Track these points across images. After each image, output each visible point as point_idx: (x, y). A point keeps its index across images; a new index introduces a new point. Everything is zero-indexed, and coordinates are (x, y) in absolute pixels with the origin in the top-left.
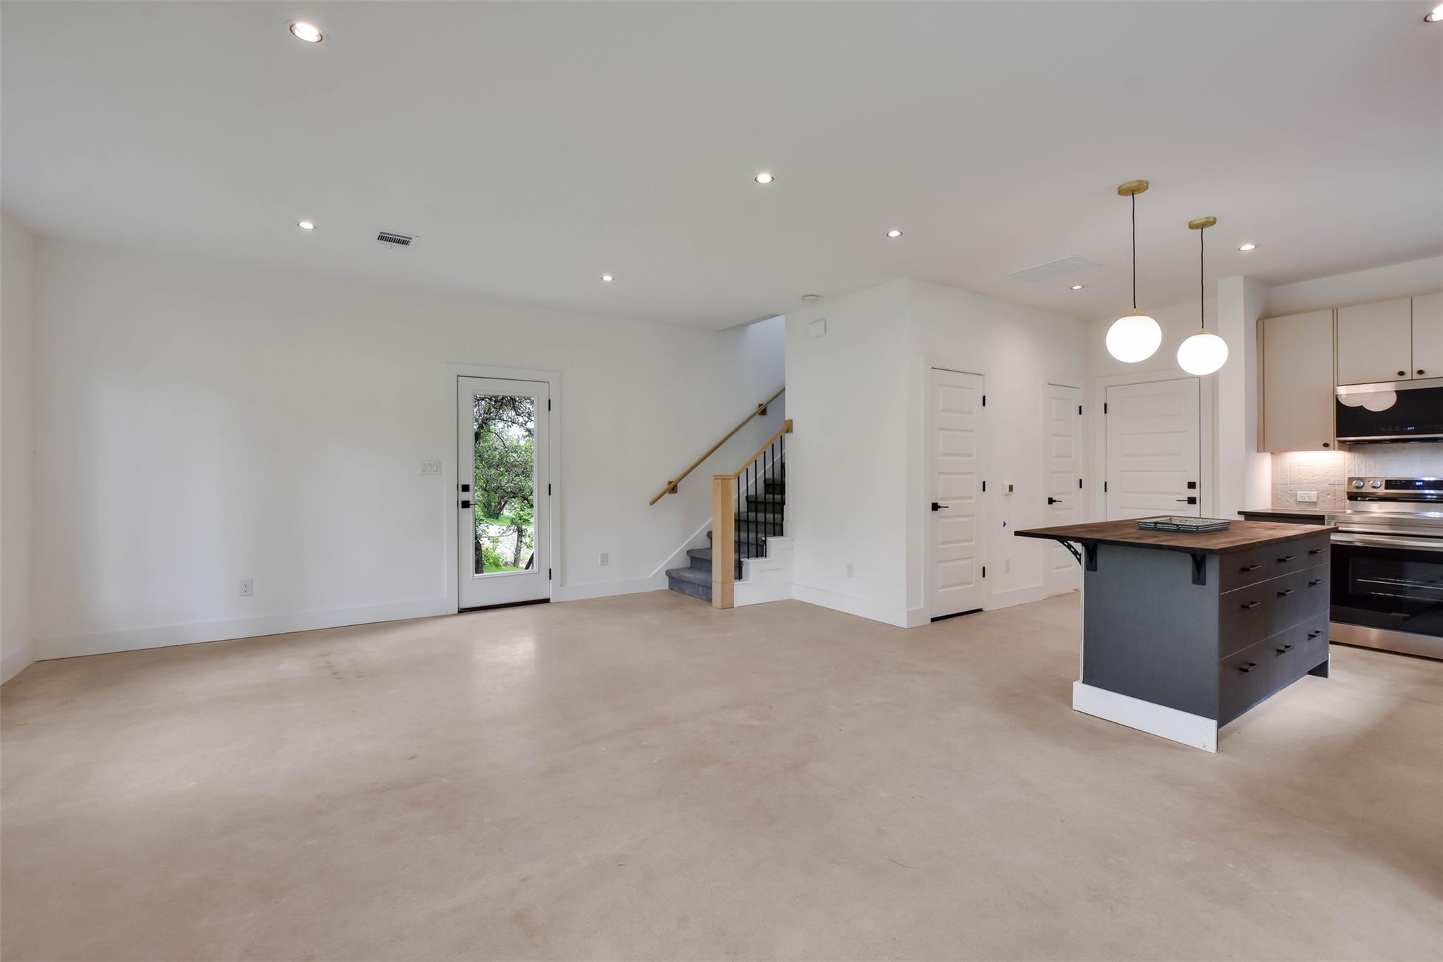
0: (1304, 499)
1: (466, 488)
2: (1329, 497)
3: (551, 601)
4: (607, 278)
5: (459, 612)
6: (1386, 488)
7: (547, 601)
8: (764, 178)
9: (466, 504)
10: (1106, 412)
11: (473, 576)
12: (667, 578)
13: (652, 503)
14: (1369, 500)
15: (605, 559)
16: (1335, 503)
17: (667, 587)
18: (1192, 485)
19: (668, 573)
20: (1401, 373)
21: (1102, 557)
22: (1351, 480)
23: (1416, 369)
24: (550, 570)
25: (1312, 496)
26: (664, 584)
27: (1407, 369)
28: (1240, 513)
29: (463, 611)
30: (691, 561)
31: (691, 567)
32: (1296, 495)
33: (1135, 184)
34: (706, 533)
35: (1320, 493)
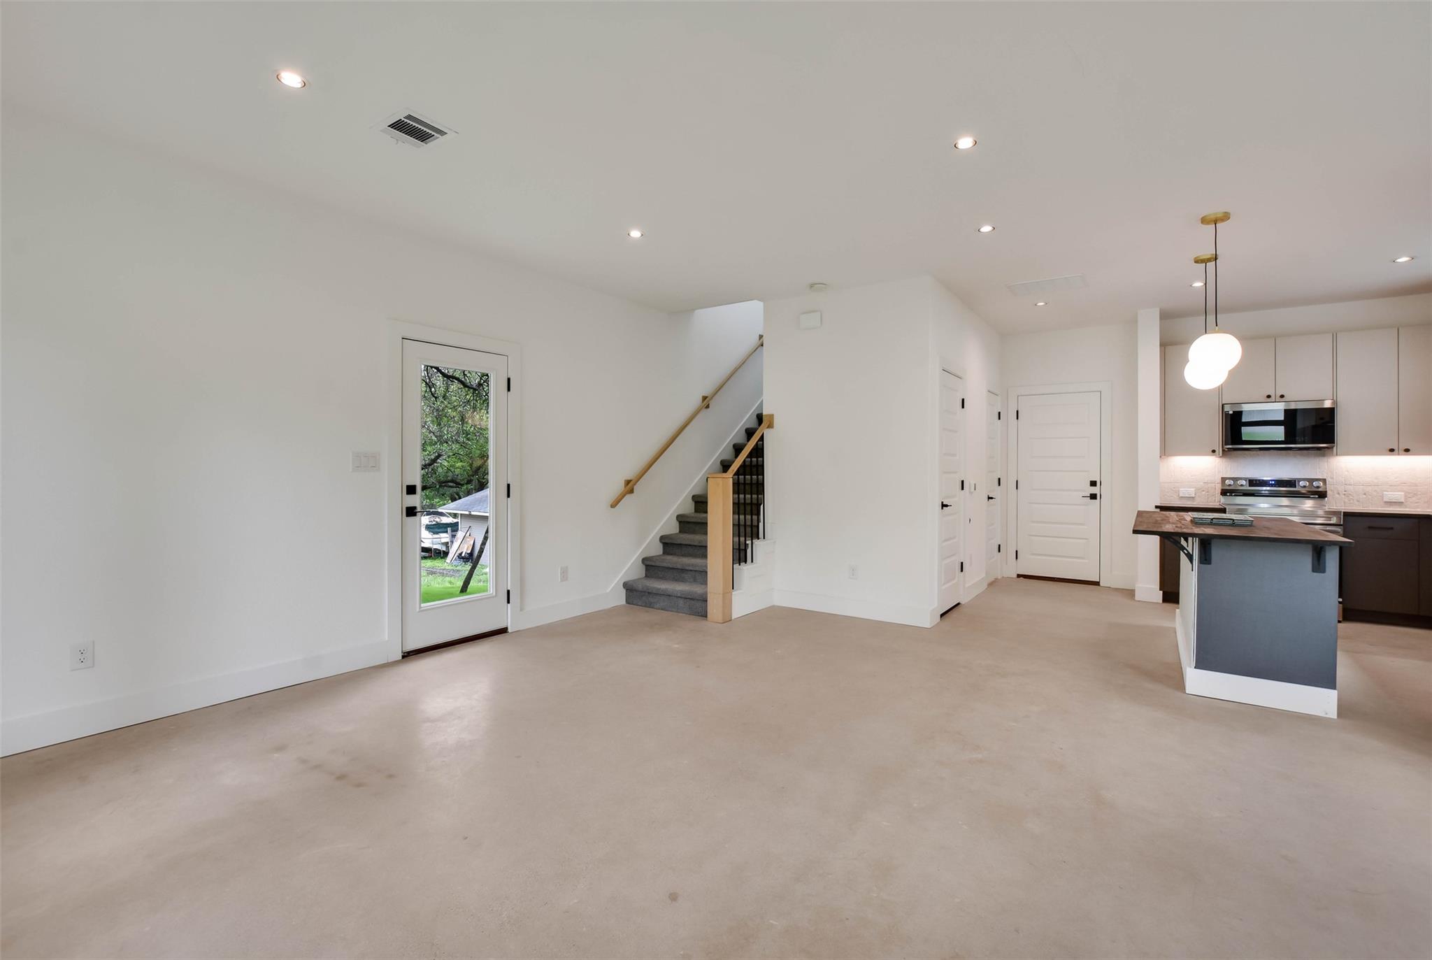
0: (1186, 494)
1: (411, 490)
2: (1204, 493)
3: (509, 630)
4: (635, 234)
5: (403, 657)
6: (1250, 486)
7: (503, 631)
8: (965, 143)
9: (411, 512)
10: (1017, 418)
11: (420, 607)
12: (624, 591)
13: (613, 506)
14: (1235, 495)
15: (565, 574)
16: (1208, 498)
17: (623, 602)
18: (1093, 484)
19: (626, 585)
20: (1269, 397)
21: (1216, 552)
22: (1224, 480)
23: (1279, 394)
24: (508, 592)
25: (1191, 492)
26: (620, 598)
27: (1272, 394)
28: (1157, 507)
29: (408, 655)
30: (646, 570)
31: (646, 576)
32: (1179, 491)
33: (1220, 215)
34: (658, 540)
35: (1197, 490)
